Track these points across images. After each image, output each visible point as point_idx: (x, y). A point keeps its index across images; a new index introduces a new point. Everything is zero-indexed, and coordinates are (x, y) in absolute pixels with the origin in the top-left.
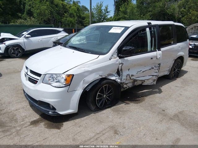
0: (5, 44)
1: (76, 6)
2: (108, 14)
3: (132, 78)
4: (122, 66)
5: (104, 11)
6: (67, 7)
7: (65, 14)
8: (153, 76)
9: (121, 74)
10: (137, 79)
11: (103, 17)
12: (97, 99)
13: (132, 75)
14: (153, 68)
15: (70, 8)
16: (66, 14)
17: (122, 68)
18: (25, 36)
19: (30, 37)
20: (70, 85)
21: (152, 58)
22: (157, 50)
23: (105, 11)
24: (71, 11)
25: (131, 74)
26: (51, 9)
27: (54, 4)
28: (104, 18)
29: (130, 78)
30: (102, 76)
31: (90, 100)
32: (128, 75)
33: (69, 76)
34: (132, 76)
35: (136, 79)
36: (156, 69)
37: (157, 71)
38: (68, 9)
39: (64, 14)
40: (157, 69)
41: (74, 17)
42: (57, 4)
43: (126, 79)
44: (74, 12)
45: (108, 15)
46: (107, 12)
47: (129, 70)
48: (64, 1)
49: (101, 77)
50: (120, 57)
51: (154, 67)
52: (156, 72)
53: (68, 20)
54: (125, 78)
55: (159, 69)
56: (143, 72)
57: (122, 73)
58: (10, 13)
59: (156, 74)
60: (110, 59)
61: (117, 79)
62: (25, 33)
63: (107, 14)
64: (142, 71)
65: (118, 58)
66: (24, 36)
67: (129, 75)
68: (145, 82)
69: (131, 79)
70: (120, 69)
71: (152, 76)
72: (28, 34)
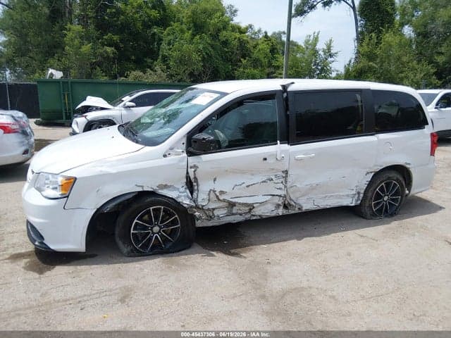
0: (85, 117)
1: (268, 44)
2: (332, 59)
3: (221, 198)
4: (194, 171)
5: (322, 53)
6: (248, 46)
7: (242, 59)
8: (274, 195)
9: (196, 188)
10: (234, 200)
11: (320, 68)
12: (132, 231)
13: (222, 192)
14: (272, 180)
15: (255, 47)
16: (246, 61)
17: (197, 176)
18: (125, 105)
19: (133, 107)
20: (68, 197)
21: (265, 159)
22: (278, 141)
23: (325, 54)
24: (255, 55)
25: (218, 190)
26: (210, 51)
27: (219, 40)
28: (322, 69)
29: (217, 197)
30: (142, 187)
31: (117, 232)
32: (212, 192)
33: (69, 179)
34: (220, 194)
35: (231, 200)
36: (278, 181)
37: (281, 186)
38: (252, 49)
39: (240, 61)
40: (282, 182)
41: (261, 66)
42: (227, 40)
43: (209, 200)
44: (261, 57)
45: (333, 61)
46: (331, 56)
47: (215, 180)
48: (244, 33)
49: (140, 189)
50: (190, 154)
51: (273, 177)
52: (280, 189)
53: (248, 73)
54: (206, 197)
55: (286, 182)
56: (248, 186)
57: (198, 185)
58: (133, 57)
59: (279, 192)
60: (165, 156)
61: (183, 198)
62: (127, 99)
63: (330, 59)
64: (244, 185)
65: (185, 155)
66: (123, 104)
67: (214, 191)
68: (254, 207)
69: (219, 200)
70: (192, 176)
71: (270, 197)
72: (131, 101)
